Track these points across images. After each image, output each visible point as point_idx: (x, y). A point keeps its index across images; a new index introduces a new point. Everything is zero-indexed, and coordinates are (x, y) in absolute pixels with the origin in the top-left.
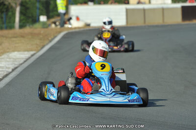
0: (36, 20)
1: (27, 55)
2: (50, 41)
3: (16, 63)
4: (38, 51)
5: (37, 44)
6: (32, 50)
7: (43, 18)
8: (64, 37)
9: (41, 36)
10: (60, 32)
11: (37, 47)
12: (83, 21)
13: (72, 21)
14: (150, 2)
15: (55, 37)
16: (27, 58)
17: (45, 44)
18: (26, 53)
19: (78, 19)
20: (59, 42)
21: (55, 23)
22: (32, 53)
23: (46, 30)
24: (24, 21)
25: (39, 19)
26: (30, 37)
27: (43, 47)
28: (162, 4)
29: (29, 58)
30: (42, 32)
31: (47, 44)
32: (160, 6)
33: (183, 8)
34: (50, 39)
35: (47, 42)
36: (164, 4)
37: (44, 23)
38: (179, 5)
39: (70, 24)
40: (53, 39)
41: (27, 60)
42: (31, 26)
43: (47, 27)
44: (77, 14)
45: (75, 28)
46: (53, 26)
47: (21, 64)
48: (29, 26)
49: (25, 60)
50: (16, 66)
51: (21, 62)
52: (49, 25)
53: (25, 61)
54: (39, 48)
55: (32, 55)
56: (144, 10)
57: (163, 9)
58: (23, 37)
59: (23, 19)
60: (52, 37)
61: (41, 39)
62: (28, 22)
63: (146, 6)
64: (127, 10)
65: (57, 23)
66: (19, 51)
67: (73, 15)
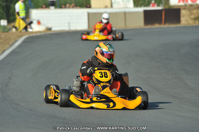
2: (11, 46)
7: (3, 23)
8: (25, 42)
9: (2, 41)
10: (21, 36)
12: (44, 25)
13: (33, 25)
14: (112, 6)
15: (16, 41)
17: (6, 48)
19: (39, 23)
20: (20, 46)
23: (7, 33)
27: (4, 51)
28: (124, 8)
30: (3, 36)
31: (8, 49)
32: (122, 10)
33: (145, 12)
34: (11, 43)
35: (8, 46)
36: (126, 8)
37: (4, 27)
38: (141, 9)
39: (31, 28)
40: (14, 43)
43: (8, 32)
44: (38, 18)
45: (37, 32)
46: (14, 30)
52: (10, 29)
57: (125, 13)
60: (13, 41)
61: (1, 44)
64: (89, 14)
67: (34, 20)
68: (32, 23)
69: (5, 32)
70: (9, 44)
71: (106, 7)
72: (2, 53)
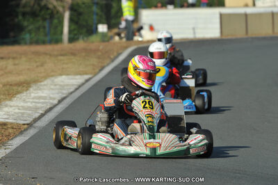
0: (92, 31)
1: (79, 80)
2: (113, 61)
3: (64, 92)
4: (96, 74)
5: (93, 65)
6: (86, 74)
7: (102, 28)
9: (100, 53)
10: (126, 48)
11: (94, 69)
13: (143, 32)
14: (254, 5)
15: (119, 54)
16: (79, 84)
17: (106, 64)
18: (78, 77)
19: (151, 28)
20: (125, 61)
21: (119, 35)
22: (87, 77)
23: (107, 43)
24: (76, 32)
25: (97, 28)
26: (84, 54)
27: (102, 68)
28: (271, 7)
29: (83, 84)
30: (101, 47)
31: (108, 65)
32: (270, 10)
34: (112, 57)
35: (108, 61)
36: (275, 6)
37: (103, 35)
39: (141, 36)
40: (116, 57)
41: (80, 86)
42: (85, 38)
43: (108, 41)
44: (150, 22)
45: (148, 41)
46: (117, 38)
47: (71, 93)
48: (83, 39)
49: (76, 87)
50: (65, 96)
51: (72, 90)
52: (112, 38)
53: (77, 89)
54: (97, 70)
55: (87, 81)
56: (246, 15)
57: (273, 14)
58: (73, 54)
59: (74, 30)
60: (115, 54)
61: (99, 58)
62: (81, 34)
63: (250, 10)
64: (221, 15)
65: (123, 35)
66: (68, 75)
67: (145, 24)
68: (141, 28)
69: (104, 41)
70: (111, 58)
71: (246, 6)
72: (101, 70)
